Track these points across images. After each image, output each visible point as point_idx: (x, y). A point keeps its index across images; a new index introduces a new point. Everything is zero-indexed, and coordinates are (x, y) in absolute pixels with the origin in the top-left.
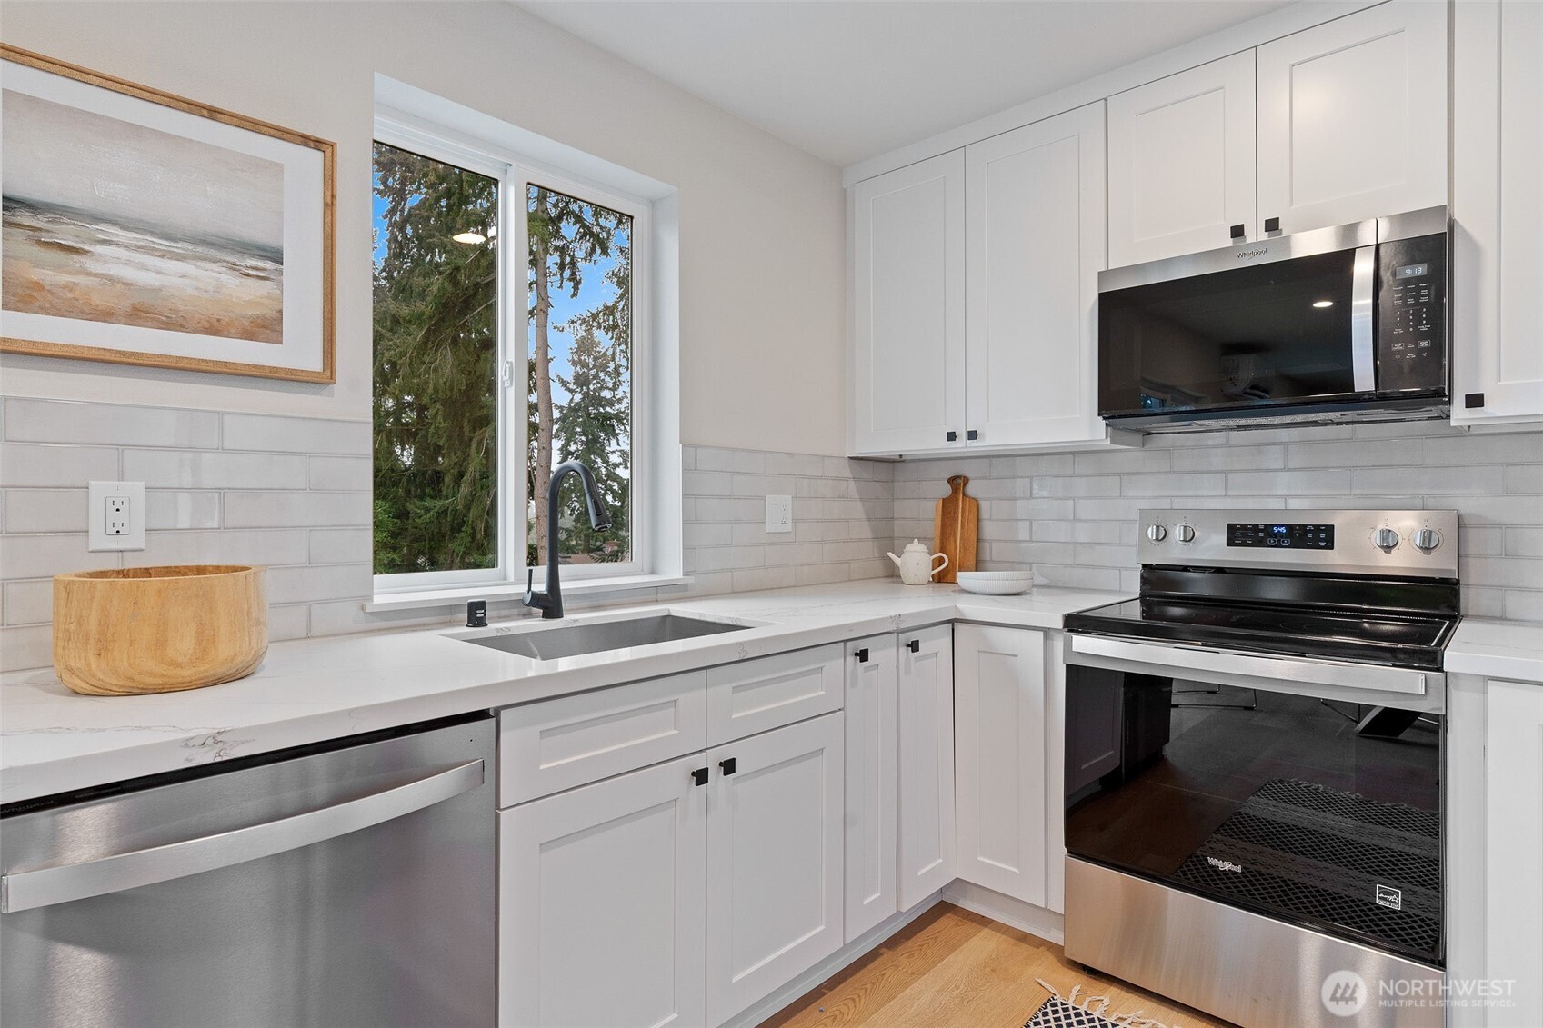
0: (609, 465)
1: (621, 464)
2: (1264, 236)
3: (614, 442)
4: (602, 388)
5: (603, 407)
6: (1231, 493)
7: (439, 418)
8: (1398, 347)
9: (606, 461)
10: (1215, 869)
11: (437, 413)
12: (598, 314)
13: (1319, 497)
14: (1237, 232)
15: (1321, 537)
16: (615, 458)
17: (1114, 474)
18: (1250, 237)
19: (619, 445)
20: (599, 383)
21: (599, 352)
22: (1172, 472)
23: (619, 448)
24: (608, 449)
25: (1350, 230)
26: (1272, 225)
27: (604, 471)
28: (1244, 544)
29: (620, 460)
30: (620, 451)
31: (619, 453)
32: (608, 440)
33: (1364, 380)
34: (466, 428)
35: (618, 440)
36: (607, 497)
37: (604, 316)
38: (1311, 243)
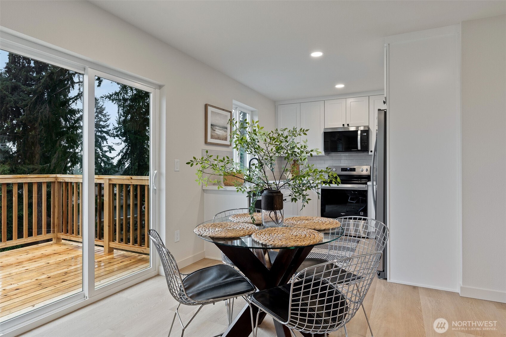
0: (103, 151)
1: (108, 151)
2: (347, 126)
3: (105, 142)
4: (100, 121)
5: (101, 128)
6: (341, 163)
7: (43, 132)
8: (363, 144)
9: (101, 150)
10: (342, 214)
11: (42, 130)
12: (112, 95)
13: (354, 164)
14: (343, 125)
15: (354, 170)
16: (105, 149)
17: (323, 160)
18: (345, 126)
19: (107, 143)
20: (98, 118)
21: (99, 106)
22: (332, 160)
23: (107, 145)
24: (102, 145)
25: (358, 127)
26: (348, 125)
27: (100, 154)
28: (344, 171)
29: (108, 149)
30: (108, 146)
31: (108, 147)
32: (103, 141)
33: (359, 148)
34: (54, 137)
35: (107, 142)
36: (102, 164)
37: (115, 96)
38: (352, 129)
